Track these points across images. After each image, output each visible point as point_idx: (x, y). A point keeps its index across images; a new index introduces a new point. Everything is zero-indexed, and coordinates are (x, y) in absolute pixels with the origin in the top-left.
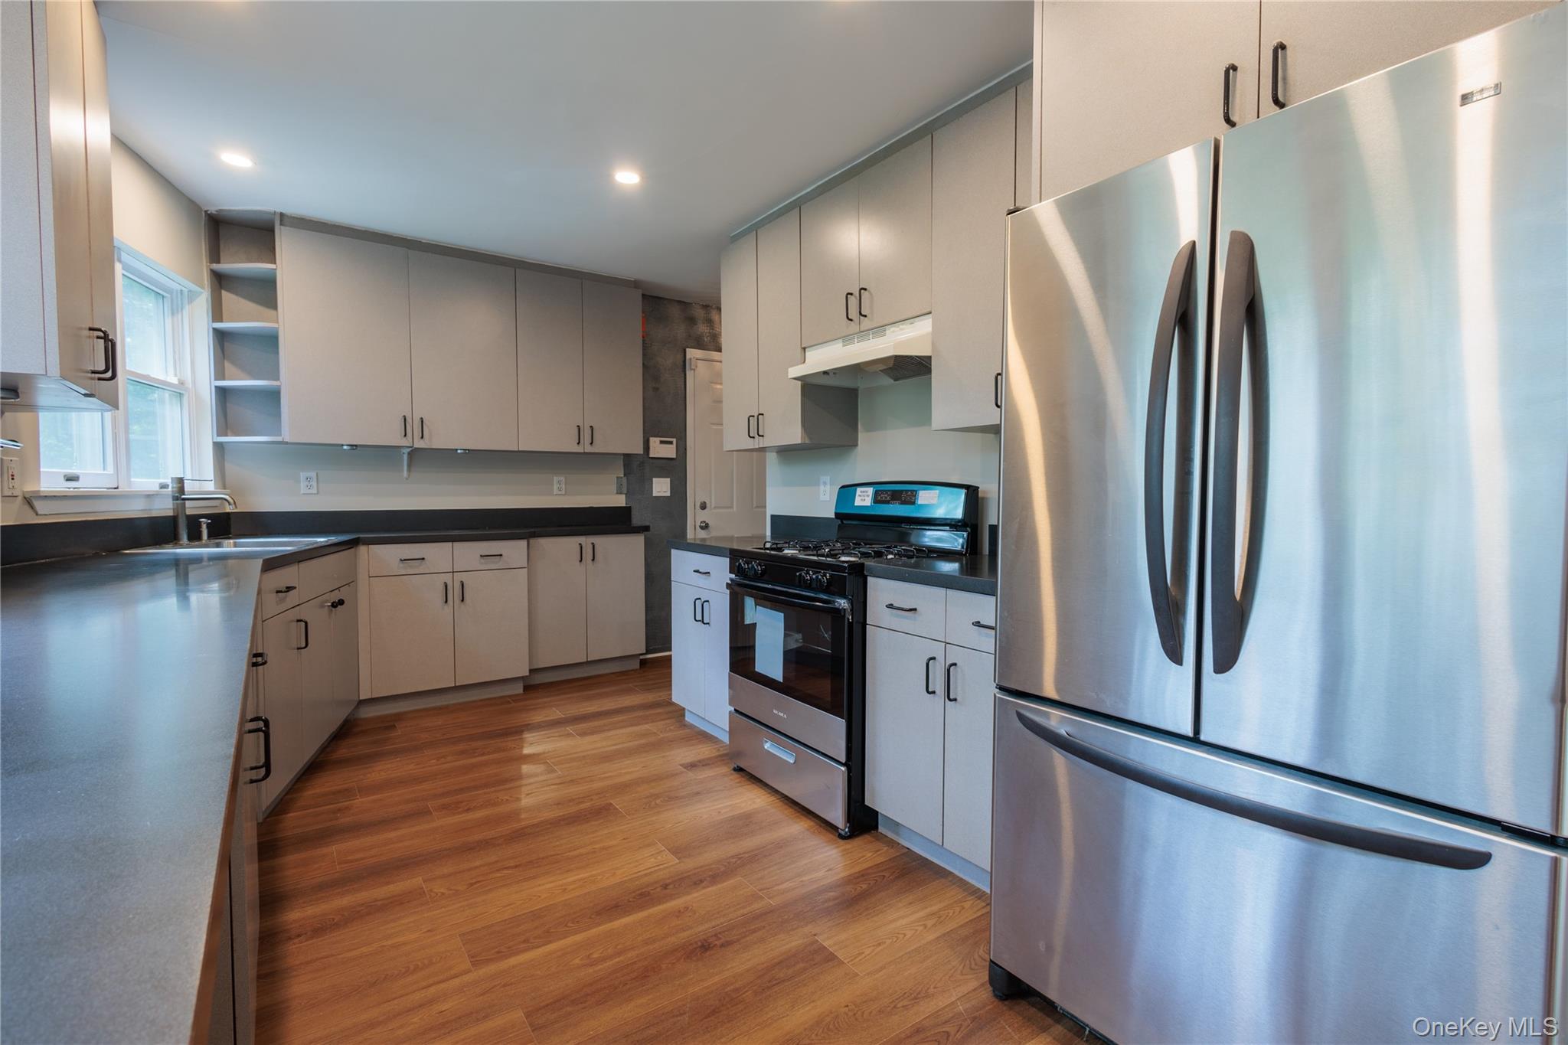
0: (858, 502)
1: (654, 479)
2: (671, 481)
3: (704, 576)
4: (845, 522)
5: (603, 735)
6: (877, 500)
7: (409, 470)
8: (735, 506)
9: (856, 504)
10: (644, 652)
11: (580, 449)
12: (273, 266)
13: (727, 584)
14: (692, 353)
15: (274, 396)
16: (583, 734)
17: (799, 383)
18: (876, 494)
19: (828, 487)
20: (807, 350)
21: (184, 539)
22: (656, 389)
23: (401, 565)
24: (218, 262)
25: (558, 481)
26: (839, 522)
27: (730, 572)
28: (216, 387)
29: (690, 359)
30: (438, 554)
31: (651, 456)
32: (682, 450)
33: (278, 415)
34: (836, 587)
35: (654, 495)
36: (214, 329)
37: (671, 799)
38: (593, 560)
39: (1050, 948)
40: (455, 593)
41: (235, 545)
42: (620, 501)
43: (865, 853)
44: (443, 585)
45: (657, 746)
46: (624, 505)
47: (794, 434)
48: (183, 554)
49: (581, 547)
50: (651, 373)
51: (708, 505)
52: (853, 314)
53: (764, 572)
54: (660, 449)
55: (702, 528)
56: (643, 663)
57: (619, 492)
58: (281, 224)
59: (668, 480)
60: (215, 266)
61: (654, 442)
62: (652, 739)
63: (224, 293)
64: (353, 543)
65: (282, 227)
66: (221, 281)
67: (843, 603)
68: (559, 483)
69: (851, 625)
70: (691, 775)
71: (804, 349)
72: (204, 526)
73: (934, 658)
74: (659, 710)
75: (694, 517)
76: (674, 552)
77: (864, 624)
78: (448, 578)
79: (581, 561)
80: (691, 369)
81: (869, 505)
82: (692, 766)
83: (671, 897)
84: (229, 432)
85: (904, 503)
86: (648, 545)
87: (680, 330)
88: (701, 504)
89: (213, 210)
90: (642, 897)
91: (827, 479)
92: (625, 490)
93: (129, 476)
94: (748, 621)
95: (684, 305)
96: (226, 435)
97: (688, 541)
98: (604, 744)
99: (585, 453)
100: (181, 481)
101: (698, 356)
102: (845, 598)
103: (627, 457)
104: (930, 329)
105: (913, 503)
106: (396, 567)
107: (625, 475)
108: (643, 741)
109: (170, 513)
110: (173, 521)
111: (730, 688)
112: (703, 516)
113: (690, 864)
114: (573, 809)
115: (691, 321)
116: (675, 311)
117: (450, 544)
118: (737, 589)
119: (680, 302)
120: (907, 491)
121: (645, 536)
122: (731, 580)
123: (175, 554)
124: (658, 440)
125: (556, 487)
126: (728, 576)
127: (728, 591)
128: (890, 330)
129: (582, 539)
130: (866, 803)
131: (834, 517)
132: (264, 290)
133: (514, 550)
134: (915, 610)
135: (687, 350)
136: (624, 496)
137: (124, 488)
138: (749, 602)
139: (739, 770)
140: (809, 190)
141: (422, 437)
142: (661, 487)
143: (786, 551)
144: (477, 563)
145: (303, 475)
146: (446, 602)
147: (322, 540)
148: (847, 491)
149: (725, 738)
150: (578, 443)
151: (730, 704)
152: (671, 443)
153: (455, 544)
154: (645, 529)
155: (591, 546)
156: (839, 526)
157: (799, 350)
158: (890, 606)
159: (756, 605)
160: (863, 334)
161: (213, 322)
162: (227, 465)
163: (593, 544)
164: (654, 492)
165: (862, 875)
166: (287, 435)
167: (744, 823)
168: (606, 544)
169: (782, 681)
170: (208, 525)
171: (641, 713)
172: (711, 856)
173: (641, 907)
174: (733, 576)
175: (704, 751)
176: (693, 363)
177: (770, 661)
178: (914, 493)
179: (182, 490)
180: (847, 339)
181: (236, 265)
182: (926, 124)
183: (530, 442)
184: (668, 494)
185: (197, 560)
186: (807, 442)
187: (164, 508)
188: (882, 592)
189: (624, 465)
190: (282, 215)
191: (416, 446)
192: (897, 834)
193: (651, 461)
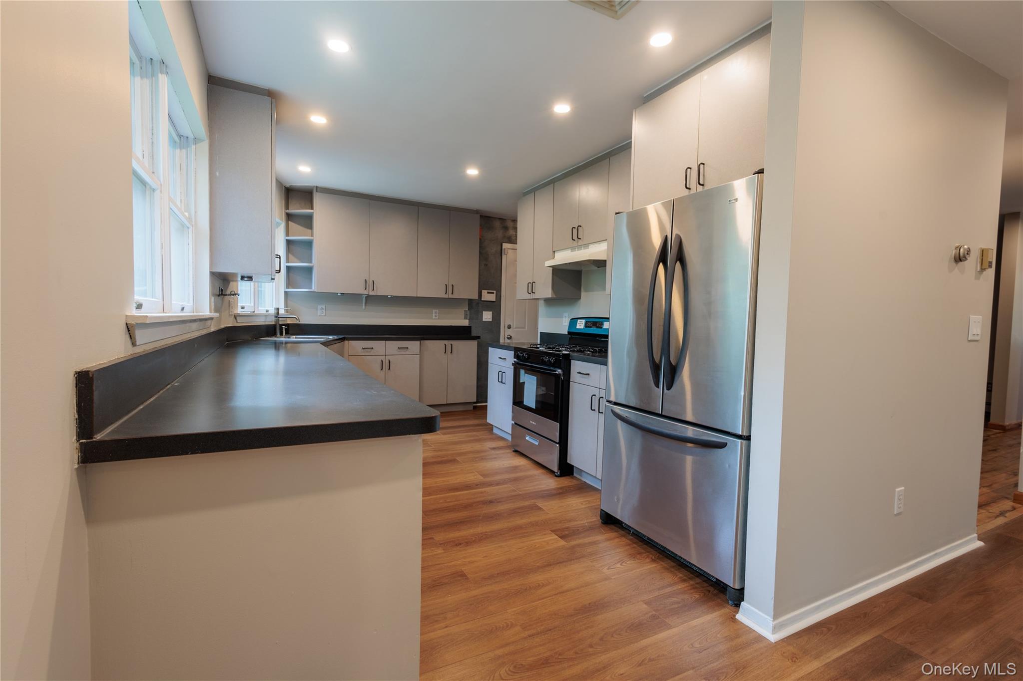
0: (578, 327)
1: (484, 312)
2: (493, 313)
3: (503, 360)
4: (573, 336)
5: (453, 435)
6: (586, 326)
7: (365, 305)
8: (526, 328)
9: (577, 328)
10: (475, 401)
11: (446, 296)
12: (312, 211)
13: (513, 363)
14: (506, 246)
15: (309, 270)
16: (445, 434)
17: (551, 268)
18: (586, 323)
19: (567, 318)
20: (555, 252)
21: (279, 335)
22: (486, 265)
23: (363, 350)
24: (288, 209)
25: (435, 312)
26: (570, 336)
27: (514, 358)
28: (287, 266)
29: (505, 249)
30: (379, 346)
31: (482, 300)
32: (499, 297)
33: (311, 279)
34: (557, 365)
35: (484, 320)
36: (287, 240)
37: (483, 459)
38: (451, 352)
39: (618, 500)
40: (386, 366)
41: (296, 338)
42: (466, 323)
43: (565, 482)
44: (381, 361)
45: (479, 440)
46: (468, 325)
47: (548, 293)
48: (278, 340)
49: (446, 346)
50: (483, 256)
51: (512, 327)
52: (575, 237)
53: (529, 358)
54: (488, 296)
55: (508, 338)
56: (475, 408)
57: (465, 318)
58: (316, 191)
59: (491, 312)
60: (288, 211)
61: (484, 292)
62: (477, 438)
63: (290, 222)
64: (343, 339)
65: (317, 193)
66: (289, 217)
67: (559, 371)
68: (436, 313)
69: (563, 381)
70: (493, 452)
71: (554, 252)
72: (284, 329)
73: (595, 395)
74: (481, 427)
75: (504, 333)
76: (490, 349)
77: (569, 381)
78: (383, 358)
79: (445, 353)
80: (505, 254)
81: (582, 328)
82: (494, 449)
83: (479, 488)
84: (290, 287)
85: (598, 327)
86: (479, 346)
87: (499, 234)
88: (508, 325)
89: (288, 185)
90: (468, 487)
91: (566, 314)
92: (468, 317)
93: (258, 307)
94: (521, 381)
95: (502, 220)
96: (289, 288)
97: (501, 344)
98: (454, 438)
99: (449, 298)
100: (278, 309)
101: (509, 247)
102: (561, 369)
103: (470, 301)
104: (606, 248)
105: (601, 328)
106: (360, 351)
107: (469, 309)
108: (472, 438)
109: (273, 323)
110: (274, 327)
111: (513, 412)
112: (509, 332)
113: (488, 479)
114: (440, 459)
115: (506, 228)
116: (497, 224)
117: (385, 341)
118: (517, 365)
119: (500, 219)
120: (599, 322)
121: (478, 342)
122: (515, 361)
123: (275, 340)
124: (486, 291)
125: (434, 315)
126: (514, 360)
127: (513, 367)
128: (591, 246)
129: (446, 342)
130: (568, 462)
131: (567, 333)
132: (307, 221)
133: (414, 346)
134: (589, 374)
135: (503, 244)
136: (468, 321)
137: (257, 312)
138: (522, 372)
139: (516, 451)
140: (559, 175)
141: (373, 290)
142: (487, 316)
143: (540, 349)
144: (396, 352)
145: (319, 307)
146: (382, 369)
147: (331, 337)
148: (574, 321)
149: (509, 438)
150: (446, 293)
151: (512, 420)
152: (493, 293)
153: (387, 341)
154: (478, 338)
155: (450, 346)
156: (570, 338)
157: (552, 252)
158: (579, 373)
159: (525, 373)
160: (579, 247)
161: (286, 236)
162: (288, 301)
163: (451, 344)
164: (484, 318)
165: (561, 488)
166: (315, 288)
167: (515, 469)
168: (458, 345)
169: (534, 408)
170: (286, 329)
171: (472, 428)
172: (497, 478)
173: (467, 490)
174: (516, 360)
175: (501, 444)
176: (506, 251)
177: (530, 399)
178: (602, 324)
179: (278, 313)
180: (573, 249)
181: (295, 210)
182: (608, 152)
183: (424, 292)
184: (491, 320)
185: (281, 343)
186: (554, 297)
187: (271, 321)
188: (577, 366)
189: (469, 304)
190: (317, 187)
191: (370, 294)
192: (581, 476)
193: (482, 302)
